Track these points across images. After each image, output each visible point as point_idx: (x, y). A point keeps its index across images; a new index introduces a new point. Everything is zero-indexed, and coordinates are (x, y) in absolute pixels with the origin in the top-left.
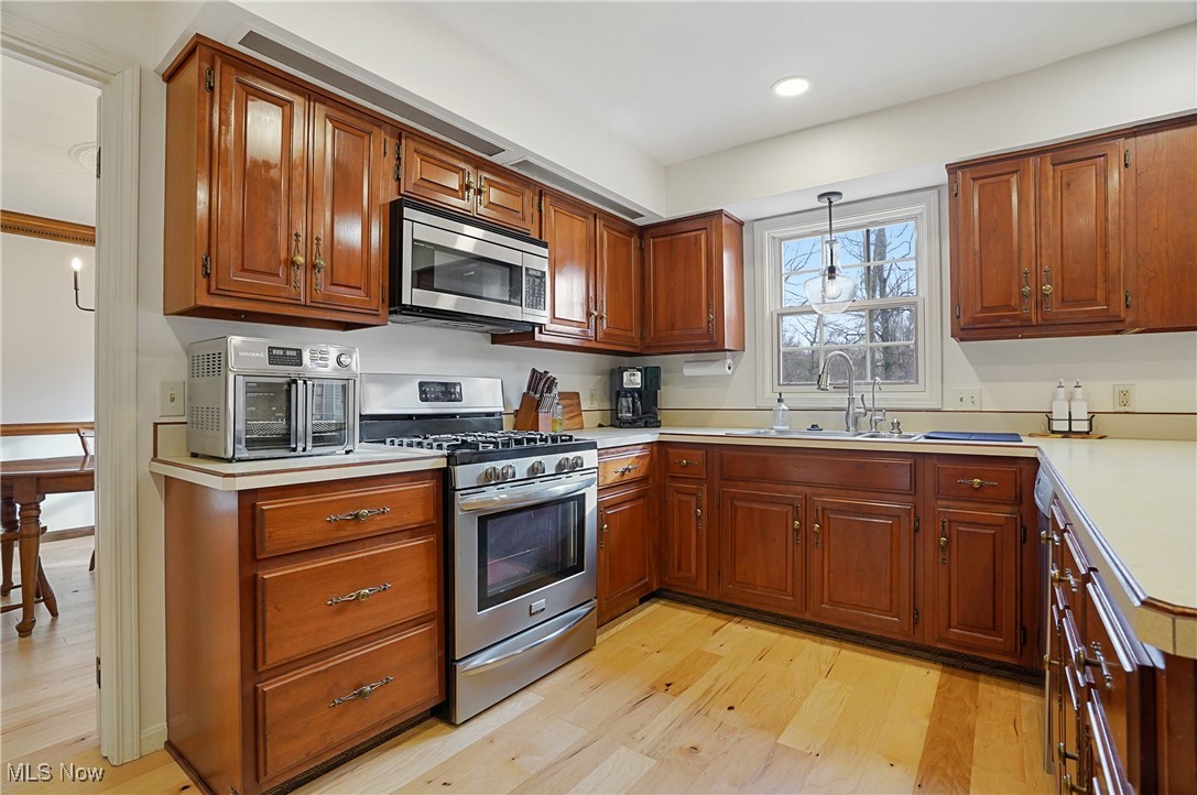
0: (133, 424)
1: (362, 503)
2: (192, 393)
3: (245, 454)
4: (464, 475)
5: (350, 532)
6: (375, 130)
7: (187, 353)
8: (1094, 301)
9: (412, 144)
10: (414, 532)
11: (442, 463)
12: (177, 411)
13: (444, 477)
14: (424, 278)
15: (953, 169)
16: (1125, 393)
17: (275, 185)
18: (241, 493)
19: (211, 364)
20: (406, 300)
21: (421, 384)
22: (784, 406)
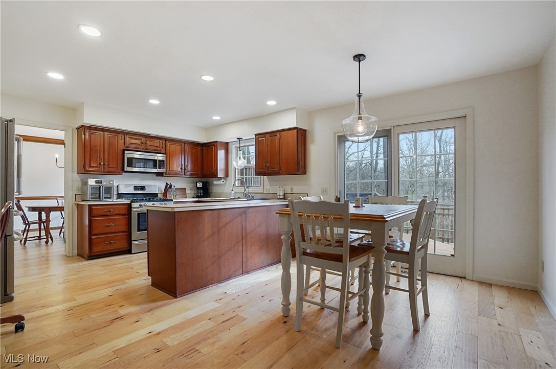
0: (71, 195)
1: (112, 208)
2: (82, 189)
3: (91, 200)
4: (135, 205)
5: (109, 213)
6: (119, 135)
7: (81, 181)
8: (275, 168)
9: (128, 136)
10: (123, 215)
11: (130, 202)
12: (79, 192)
13: (130, 205)
14: (130, 165)
15: (256, 135)
16: (292, 189)
17: (97, 150)
18: (89, 205)
19: (85, 183)
20: (125, 170)
21: (134, 187)
22: (233, 192)
